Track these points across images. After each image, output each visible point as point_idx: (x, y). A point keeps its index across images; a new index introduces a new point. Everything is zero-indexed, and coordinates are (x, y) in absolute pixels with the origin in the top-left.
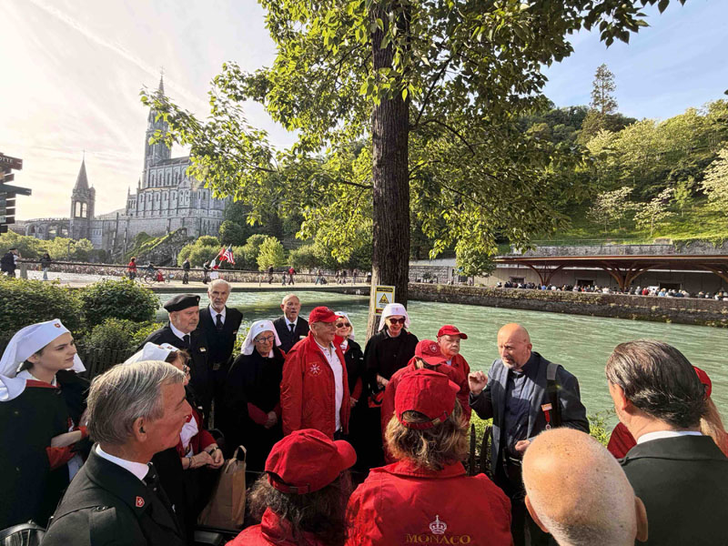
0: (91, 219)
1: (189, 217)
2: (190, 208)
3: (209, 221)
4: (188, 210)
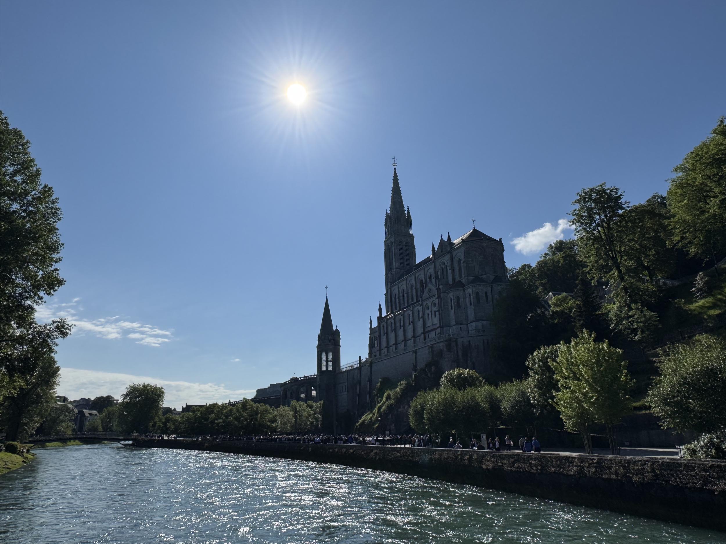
0: (337, 371)
1: (440, 343)
2: (440, 327)
3: (469, 341)
4: (438, 331)
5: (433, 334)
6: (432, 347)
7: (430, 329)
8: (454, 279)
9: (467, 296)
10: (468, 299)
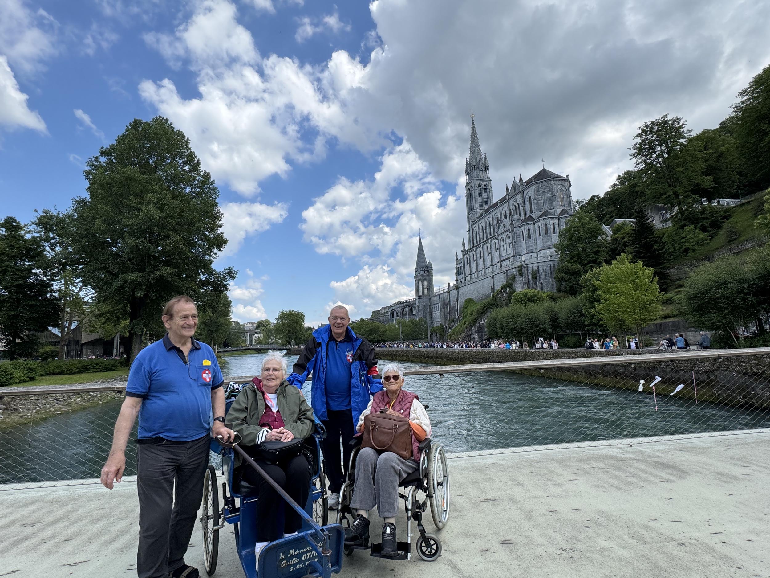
0: (431, 295)
1: (513, 268)
2: (514, 256)
3: (538, 267)
4: (512, 259)
5: (507, 262)
6: (506, 273)
7: (505, 258)
8: (525, 214)
9: (537, 228)
10: (537, 231)
